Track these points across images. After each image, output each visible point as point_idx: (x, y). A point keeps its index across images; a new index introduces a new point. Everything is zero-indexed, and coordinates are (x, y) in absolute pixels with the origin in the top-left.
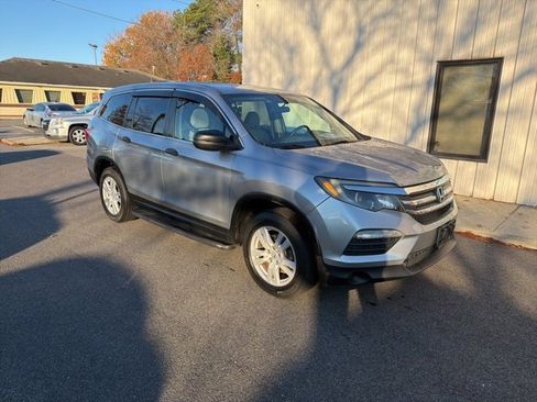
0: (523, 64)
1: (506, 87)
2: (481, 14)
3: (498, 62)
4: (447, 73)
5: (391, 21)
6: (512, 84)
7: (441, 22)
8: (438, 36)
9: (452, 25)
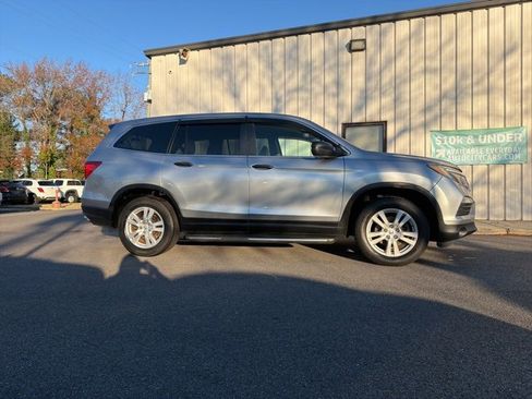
0: (400, 126)
1: (391, 141)
2: (369, 92)
3: (383, 124)
4: (349, 132)
5: (302, 95)
6: (395, 139)
7: (341, 97)
8: (339, 106)
9: (349, 99)
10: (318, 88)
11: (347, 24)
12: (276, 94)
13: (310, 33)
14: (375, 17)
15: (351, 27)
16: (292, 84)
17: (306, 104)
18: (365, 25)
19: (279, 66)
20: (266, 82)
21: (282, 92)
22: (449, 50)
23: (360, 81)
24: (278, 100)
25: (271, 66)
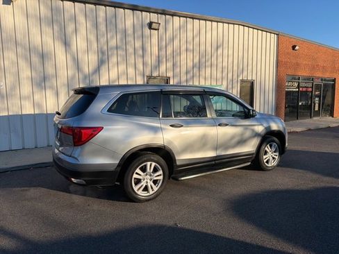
0: (176, 80)
2: (160, 58)
3: (168, 79)
5: (120, 52)
7: (145, 58)
8: (144, 64)
9: (150, 61)
10: (131, 50)
11: (148, 10)
12: (101, 48)
13: (124, 8)
14: (164, 10)
15: (150, 12)
16: (113, 43)
17: (123, 60)
18: (157, 13)
19: (102, 28)
20: (92, 38)
21: (105, 48)
22: (197, 40)
23: (155, 50)
24: (103, 53)
25: (96, 26)
